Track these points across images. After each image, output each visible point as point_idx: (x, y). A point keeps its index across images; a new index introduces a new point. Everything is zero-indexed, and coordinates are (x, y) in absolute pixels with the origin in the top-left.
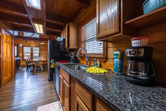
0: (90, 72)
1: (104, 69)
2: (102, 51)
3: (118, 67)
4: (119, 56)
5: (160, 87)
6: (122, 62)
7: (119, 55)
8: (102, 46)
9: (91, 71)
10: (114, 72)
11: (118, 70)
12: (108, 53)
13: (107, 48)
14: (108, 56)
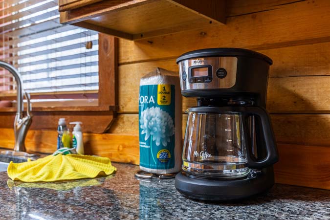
0: (25, 179)
1: (100, 161)
2: (96, 79)
3: (158, 144)
4: (159, 96)
5: (286, 201)
6: (174, 123)
7: (159, 90)
8: (96, 58)
9: (34, 174)
10: (141, 168)
11: (155, 156)
12: (123, 89)
13: (118, 64)
14: (122, 102)
